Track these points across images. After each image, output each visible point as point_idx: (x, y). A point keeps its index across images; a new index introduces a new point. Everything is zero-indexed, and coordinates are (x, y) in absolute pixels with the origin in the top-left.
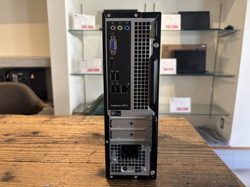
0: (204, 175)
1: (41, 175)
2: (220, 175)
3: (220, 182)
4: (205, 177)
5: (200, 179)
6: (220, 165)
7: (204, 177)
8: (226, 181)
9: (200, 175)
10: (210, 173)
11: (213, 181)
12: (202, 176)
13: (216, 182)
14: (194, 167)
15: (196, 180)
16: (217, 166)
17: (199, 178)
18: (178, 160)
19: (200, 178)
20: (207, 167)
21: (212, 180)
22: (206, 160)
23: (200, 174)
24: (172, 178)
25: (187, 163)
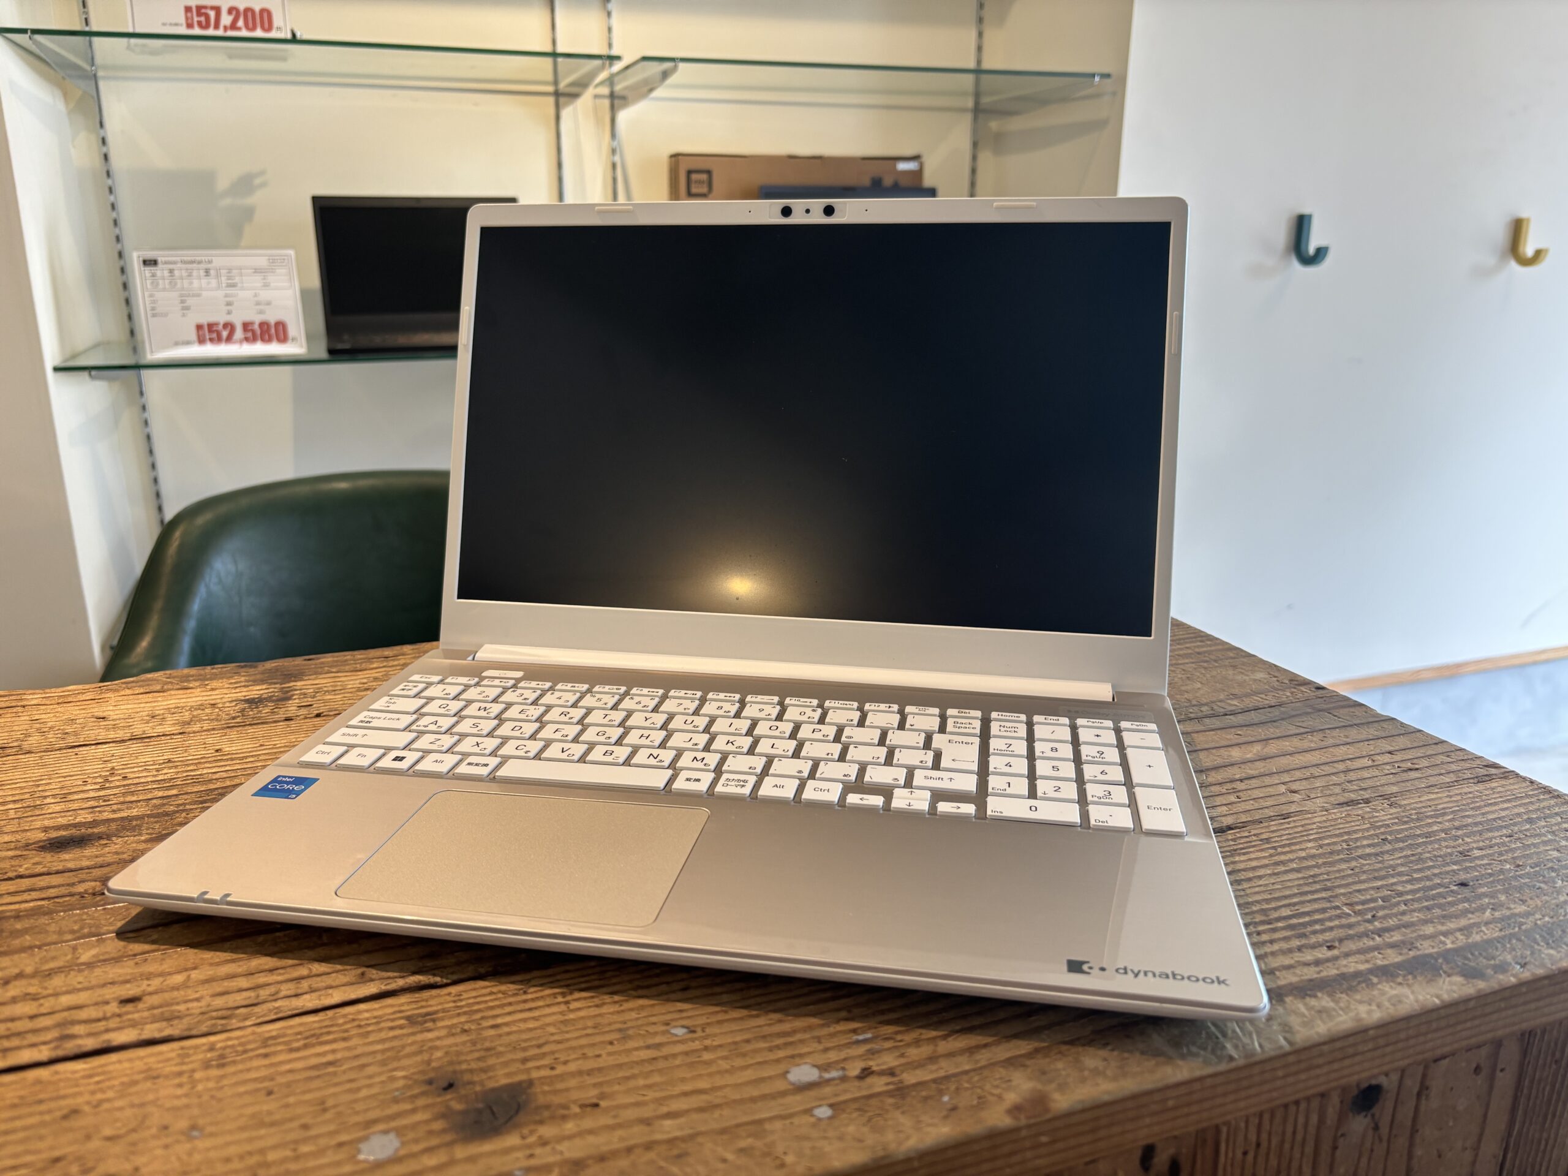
0: (1480, 833)
1: (684, 1031)
2: (1539, 819)
4: (1495, 841)
5: (1485, 852)
6: (1489, 778)
7: (1491, 839)
9: (1466, 836)
10: (1491, 817)
11: (1541, 849)
12: (1477, 838)
14: (1400, 806)
15: (1478, 862)
16: (1480, 780)
17: (1477, 853)
18: (1294, 787)
19: (1480, 849)
20: (1450, 796)
21: (1533, 846)
22: (1409, 765)
23: (1461, 832)
24: (1376, 878)
25: (1353, 796)
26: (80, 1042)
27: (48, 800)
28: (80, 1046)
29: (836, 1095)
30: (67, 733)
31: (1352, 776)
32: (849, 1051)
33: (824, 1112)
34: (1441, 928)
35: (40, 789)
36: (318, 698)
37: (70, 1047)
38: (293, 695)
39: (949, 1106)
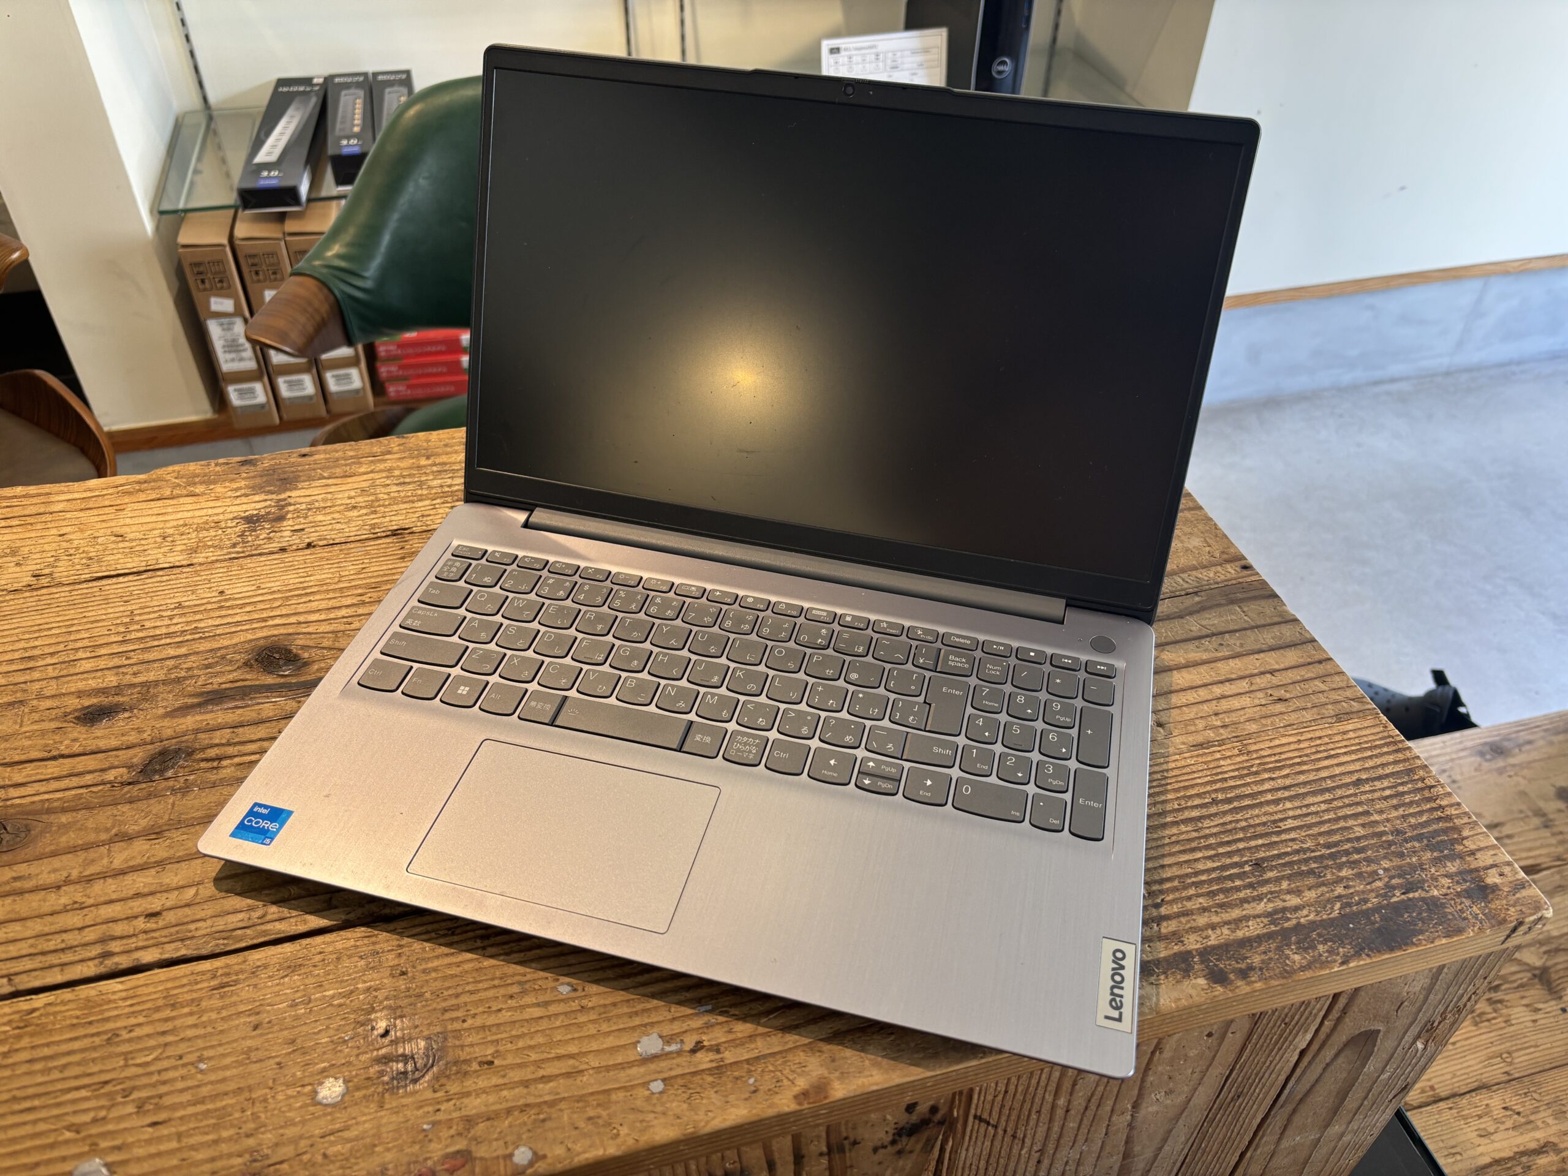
0: (1304, 795)
1: (569, 988)
2: (1367, 780)
3: (1376, 822)
4: (1313, 809)
5: (1297, 823)
6: (1349, 715)
7: (1307, 806)
8: (1401, 812)
9: (1290, 799)
10: (1324, 774)
11: (1351, 823)
12: (1297, 804)
13: (1363, 825)
14: (1248, 752)
15: (1284, 837)
17: (1290, 823)
18: (1162, 718)
19: (1294, 818)
20: (1299, 741)
21: (1345, 818)
22: (1281, 693)
23: (1287, 794)
24: (1186, 851)
25: (1211, 734)
26: (116, 959)
27: (81, 654)
28: (117, 964)
29: (671, 1069)
30: (90, 559)
31: (1225, 705)
32: (690, 1022)
33: (657, 1086)
34: (1215, 919)
35: (72, 638)
36: (310, 519)
37: (110, 964)
38: (288, 512)
39: (753, 1088)
